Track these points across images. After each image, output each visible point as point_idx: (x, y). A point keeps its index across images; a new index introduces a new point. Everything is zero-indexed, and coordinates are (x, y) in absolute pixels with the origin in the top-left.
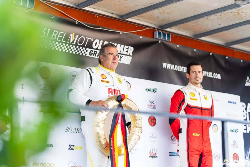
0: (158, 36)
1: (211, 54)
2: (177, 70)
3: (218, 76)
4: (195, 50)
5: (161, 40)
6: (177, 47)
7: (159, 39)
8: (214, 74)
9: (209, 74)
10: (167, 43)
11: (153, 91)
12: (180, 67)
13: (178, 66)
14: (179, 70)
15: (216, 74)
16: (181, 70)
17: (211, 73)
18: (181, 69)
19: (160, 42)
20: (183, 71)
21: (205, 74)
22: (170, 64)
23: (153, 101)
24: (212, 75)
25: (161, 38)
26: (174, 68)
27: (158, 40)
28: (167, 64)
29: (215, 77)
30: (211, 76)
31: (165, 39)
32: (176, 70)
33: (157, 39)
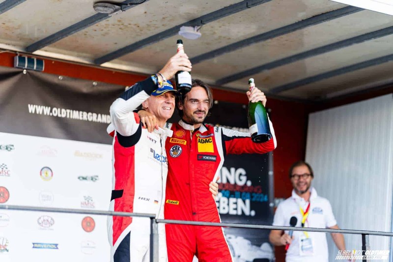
2: (57, 116)
4: (94, 84)
6: (59, 80)
10: (37, 73)
11: (7, 149)
12: (63, 110)
13: (59, 109)
14: (59, 115)
16: (63, 116)
18: (65, 113)
19: (25, 72)
20: (68, 116)
22: (42, 107)
23: (5, 164)
25: (24, 66)
26: (51, 111)
27: (21, 70)
28: (37, 106)
31: (33, 67)
32: (55, 115)
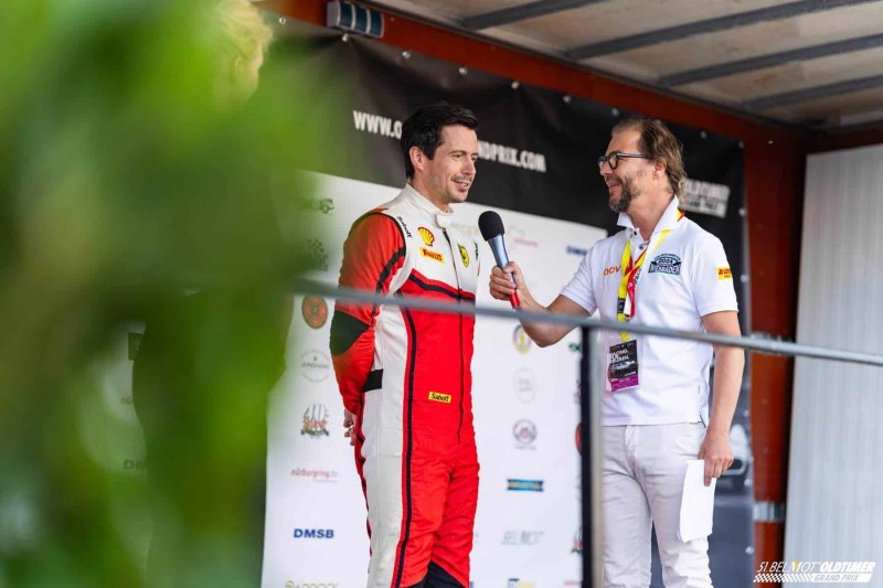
0: (339, 19)
1: (515, 85)
3: (537, 162)
4: (462, 71)
5: (350, 32)
6: (403, 58)
7: (343, 27)
8: (524, 154)
9: (505, 155)
10: (369, 43)
11: (322, 208)
15: (531, 155)
17: (514, 152)
19: (345, 39)
21: (495, 152)
22: (377, 118)
24: (518, 158)
25: (349, 25)
26: (392, 129)
27: (339, 32)
28: (368, 115)
29: (525, 165)
30: (513, 161)
31: (365, 30)
33: (335, 28)
